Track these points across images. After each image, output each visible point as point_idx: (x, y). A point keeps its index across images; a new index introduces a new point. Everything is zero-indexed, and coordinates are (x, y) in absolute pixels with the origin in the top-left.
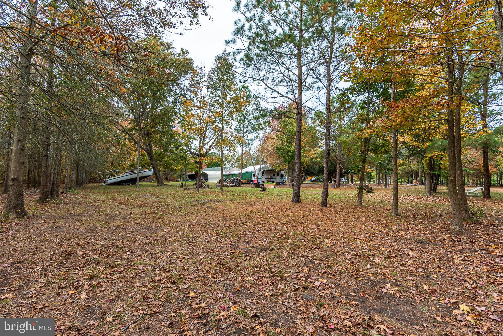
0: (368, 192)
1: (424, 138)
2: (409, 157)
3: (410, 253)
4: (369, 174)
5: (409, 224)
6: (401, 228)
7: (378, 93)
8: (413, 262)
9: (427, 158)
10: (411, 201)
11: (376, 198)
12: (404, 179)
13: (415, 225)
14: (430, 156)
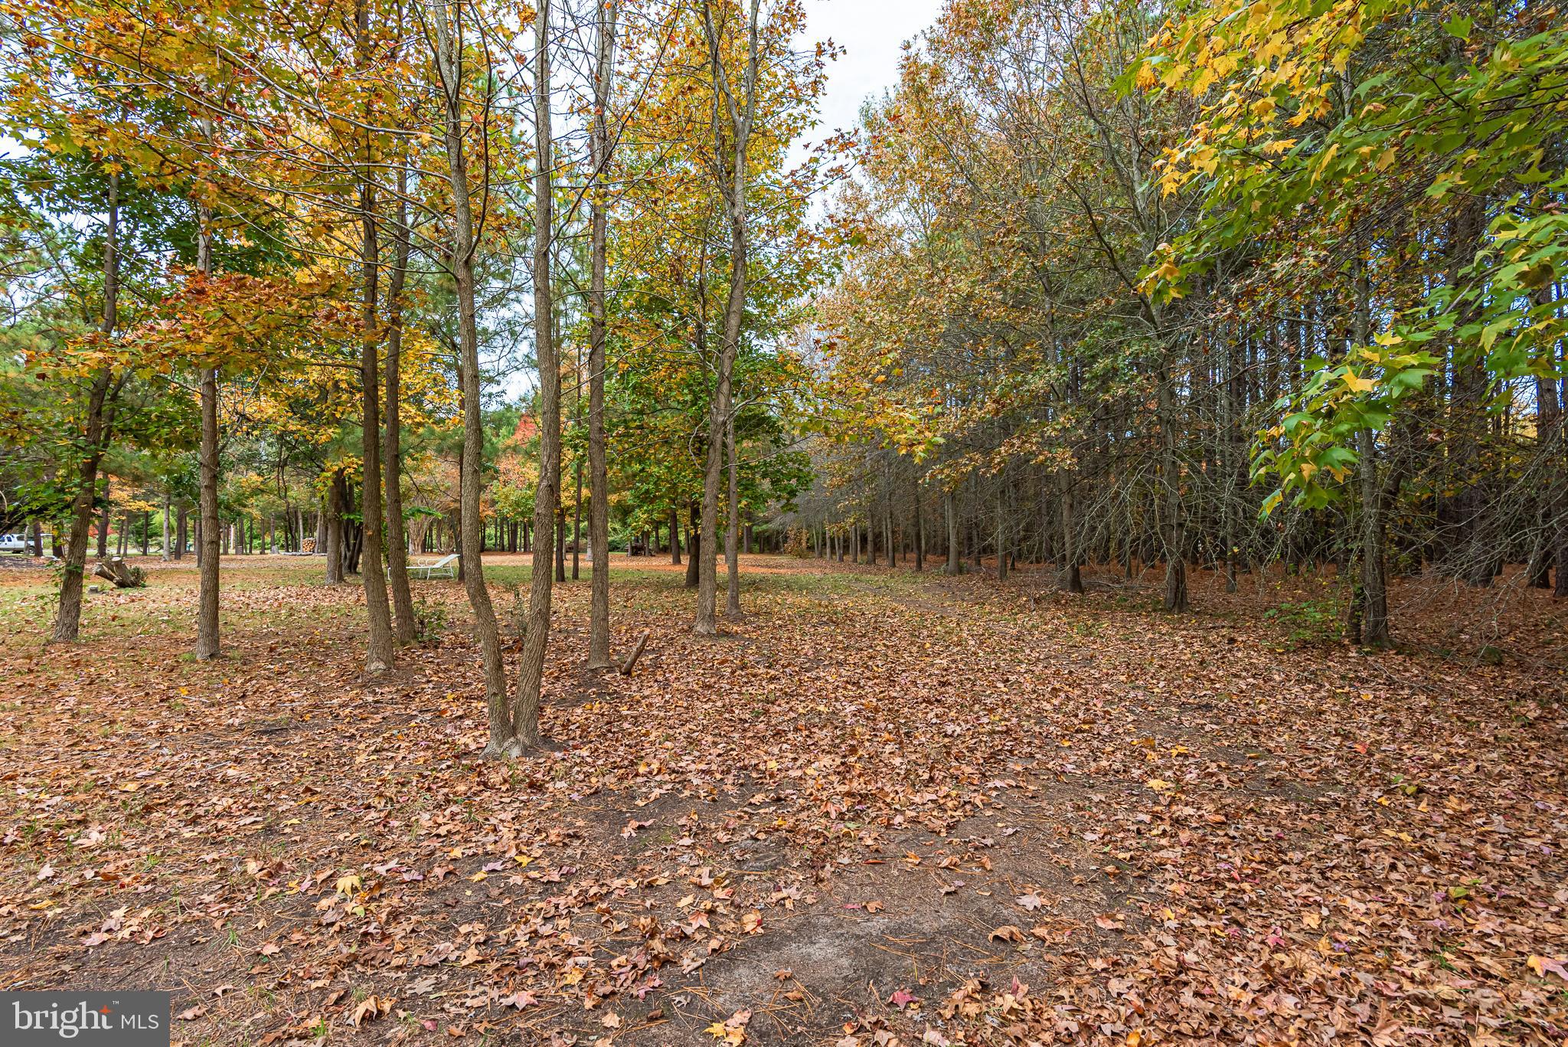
0: (122, 585)
1: (320, 414)
2: (281, 465)
3: (231, 772)
4: (142, 521)
5: (251, 680)
6: (218, 696)
7: (154, 227)
8: (231, 801)
9: (329, 474)
10: (276, 604)
11: (151, 606)
12: (273, 537)
13: (269, 678)
14: (336, 468)
